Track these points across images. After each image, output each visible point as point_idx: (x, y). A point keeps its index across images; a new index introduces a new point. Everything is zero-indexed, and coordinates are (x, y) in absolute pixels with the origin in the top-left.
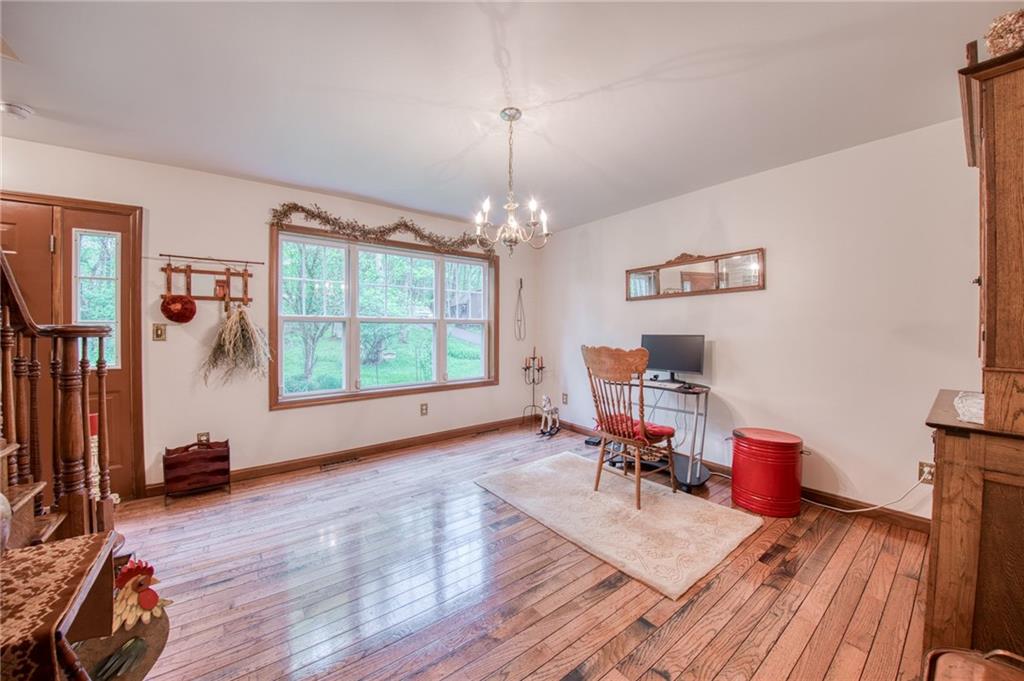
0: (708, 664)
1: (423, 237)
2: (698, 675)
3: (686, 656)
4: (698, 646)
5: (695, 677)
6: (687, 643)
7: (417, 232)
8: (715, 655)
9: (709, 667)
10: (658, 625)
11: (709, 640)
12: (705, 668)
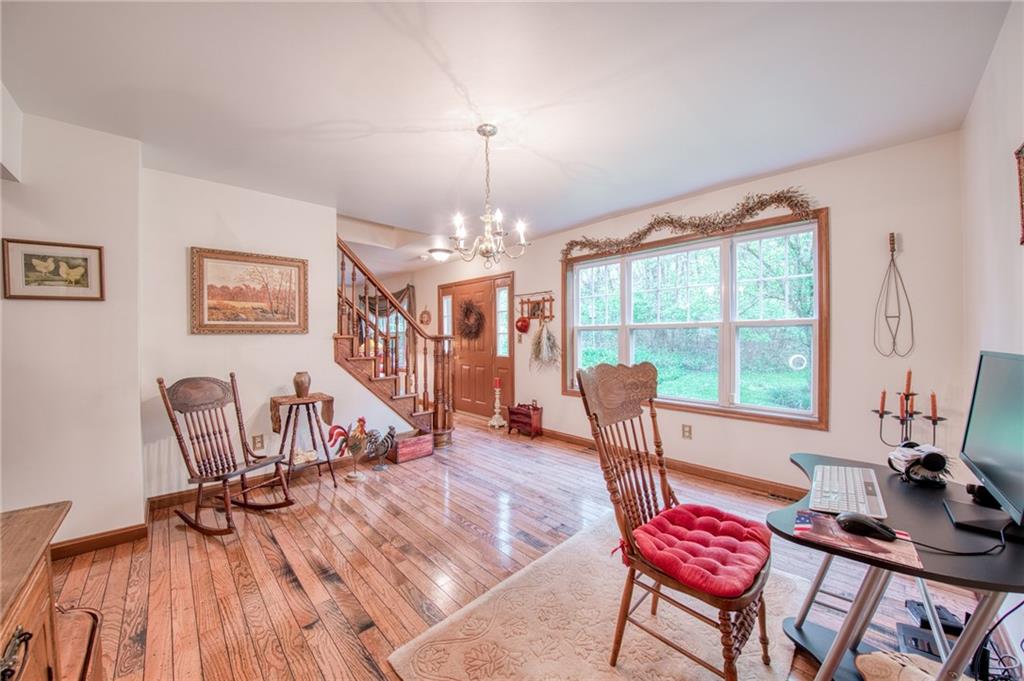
0: (301, 661)
1: (683, 226)
2: (297, 649)
3: (318, 646)
4: (322, 660)
5: (297, 646)
6: (330, 652)
7: (671, 222)
8: (306, 670)
9: (298, 660)
10: (361, 635)
11: (324, 673)
12: (299, 657)
